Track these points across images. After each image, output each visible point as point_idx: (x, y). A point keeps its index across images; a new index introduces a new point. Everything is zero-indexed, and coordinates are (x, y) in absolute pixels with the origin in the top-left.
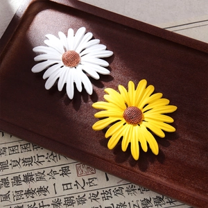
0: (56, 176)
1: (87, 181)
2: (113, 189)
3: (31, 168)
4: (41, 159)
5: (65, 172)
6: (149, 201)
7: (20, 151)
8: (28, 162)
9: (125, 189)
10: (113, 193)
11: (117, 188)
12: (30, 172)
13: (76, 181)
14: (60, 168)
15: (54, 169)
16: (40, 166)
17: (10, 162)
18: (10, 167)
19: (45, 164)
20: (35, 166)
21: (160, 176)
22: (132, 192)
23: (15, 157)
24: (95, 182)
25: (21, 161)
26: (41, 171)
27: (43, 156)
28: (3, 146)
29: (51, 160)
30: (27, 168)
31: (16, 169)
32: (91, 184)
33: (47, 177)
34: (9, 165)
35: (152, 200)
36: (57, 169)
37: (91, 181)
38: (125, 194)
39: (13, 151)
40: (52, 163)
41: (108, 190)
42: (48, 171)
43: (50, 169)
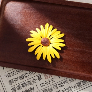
0: (36, 81)
1: (50, 80)
2: (63, 81)
3: (24, 80)
4: (27, 75)
5: (40, 78)
6: (80, 83)
7: (16, 73)
8: (21, 77)
9: (68, 80)
10: (63, 83)
11: (65, 81)
12: (24, 82)
13: (46, 82)
14: (37, 77)
15: (34, 78)
16: (28, 78)
17: (13, 80)
18: (14, 82)
19: (30, 77)
20: (25, 79)
21: (83, 72)
22: (72, 81)
23: (15, 76)
24: (54, 80)
25: (19, 78)
26: (29, 80)
27: (28, 73)
28: (8, 72)
29: (32, 74)
30: (22, 80)
31: (17, 82)
32: (53, 81)
33: (32, 83)
34: (13, 81)
35: (81, 82)
36: (36, 78)
37: (52, 80)
38: (69, 82)
39: (14, 74)
40: (33, 76)
41: (61, 82)
42: (32, 80)
43: (32, 79)
